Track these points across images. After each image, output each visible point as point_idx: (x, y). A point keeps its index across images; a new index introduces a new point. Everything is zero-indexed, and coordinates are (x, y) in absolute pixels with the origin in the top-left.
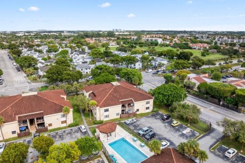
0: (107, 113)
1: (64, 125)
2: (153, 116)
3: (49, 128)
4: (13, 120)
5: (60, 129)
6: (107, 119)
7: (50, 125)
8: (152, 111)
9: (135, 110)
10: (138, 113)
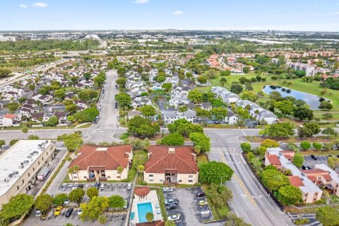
0: (151, 178)
1: (119, 179)
2: (193, 189)
3: (108, 179)
4: (85, 169)
5: (115, 181)
6: (151, 182)
7: (109, 177)
8: (195, 185)
9: (178, 180)
10: (180, 183)
